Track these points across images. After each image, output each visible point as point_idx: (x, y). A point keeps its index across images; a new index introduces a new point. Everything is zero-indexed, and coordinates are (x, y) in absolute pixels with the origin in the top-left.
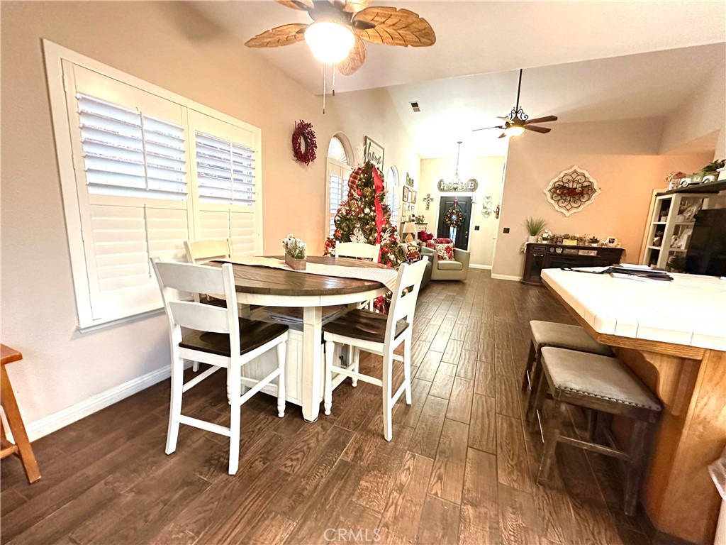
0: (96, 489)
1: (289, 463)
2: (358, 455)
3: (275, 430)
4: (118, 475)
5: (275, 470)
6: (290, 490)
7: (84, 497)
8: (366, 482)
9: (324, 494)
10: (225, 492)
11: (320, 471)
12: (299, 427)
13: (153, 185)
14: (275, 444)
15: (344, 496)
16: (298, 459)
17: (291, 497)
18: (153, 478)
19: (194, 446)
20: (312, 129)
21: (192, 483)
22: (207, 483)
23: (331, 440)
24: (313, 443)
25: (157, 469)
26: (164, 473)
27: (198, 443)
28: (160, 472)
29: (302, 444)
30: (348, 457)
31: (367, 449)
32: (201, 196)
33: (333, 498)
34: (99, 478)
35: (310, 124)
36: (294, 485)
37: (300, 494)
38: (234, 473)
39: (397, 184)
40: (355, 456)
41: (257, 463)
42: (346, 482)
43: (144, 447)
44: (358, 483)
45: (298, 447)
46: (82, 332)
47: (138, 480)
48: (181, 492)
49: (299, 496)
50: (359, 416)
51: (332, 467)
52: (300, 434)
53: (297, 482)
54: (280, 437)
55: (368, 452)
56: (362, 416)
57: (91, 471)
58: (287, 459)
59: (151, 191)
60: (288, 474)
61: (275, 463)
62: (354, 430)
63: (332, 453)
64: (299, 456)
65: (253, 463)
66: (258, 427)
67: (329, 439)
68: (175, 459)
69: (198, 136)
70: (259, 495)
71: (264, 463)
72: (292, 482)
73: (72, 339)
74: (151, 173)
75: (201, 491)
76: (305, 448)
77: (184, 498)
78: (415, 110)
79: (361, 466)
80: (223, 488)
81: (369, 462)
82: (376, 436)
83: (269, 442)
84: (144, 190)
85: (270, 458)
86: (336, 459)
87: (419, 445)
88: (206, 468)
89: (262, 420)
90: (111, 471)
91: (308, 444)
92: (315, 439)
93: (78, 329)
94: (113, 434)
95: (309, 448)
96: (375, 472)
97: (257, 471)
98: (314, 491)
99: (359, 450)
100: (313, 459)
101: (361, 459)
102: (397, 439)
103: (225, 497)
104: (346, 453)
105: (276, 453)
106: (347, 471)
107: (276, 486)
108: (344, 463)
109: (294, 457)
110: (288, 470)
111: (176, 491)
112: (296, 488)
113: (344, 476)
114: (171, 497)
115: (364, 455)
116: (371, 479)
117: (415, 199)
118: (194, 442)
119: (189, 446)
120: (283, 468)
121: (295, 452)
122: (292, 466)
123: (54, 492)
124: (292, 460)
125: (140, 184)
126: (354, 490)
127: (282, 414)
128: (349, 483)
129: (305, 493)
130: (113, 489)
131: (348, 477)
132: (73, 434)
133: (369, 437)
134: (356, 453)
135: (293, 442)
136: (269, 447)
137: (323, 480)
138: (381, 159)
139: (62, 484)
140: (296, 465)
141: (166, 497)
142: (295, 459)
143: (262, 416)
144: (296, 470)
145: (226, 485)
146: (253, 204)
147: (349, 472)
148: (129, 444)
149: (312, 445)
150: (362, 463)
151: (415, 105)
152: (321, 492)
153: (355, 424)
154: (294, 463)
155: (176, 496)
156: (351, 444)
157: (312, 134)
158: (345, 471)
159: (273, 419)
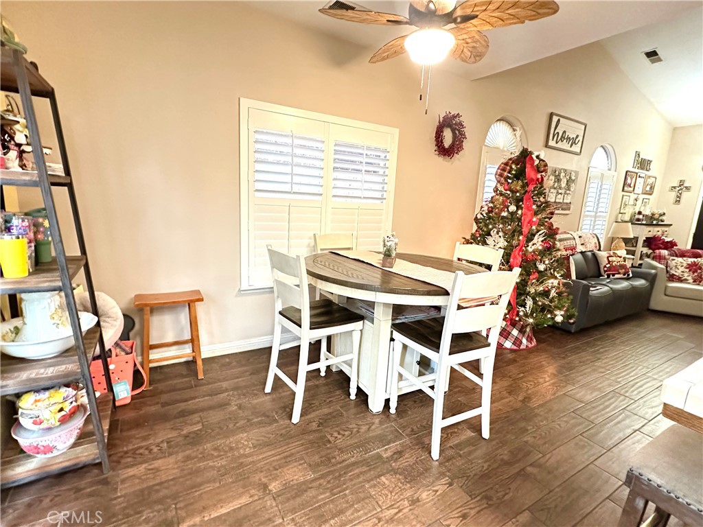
0: (222, 396)
1: (336, 434)
2: (395, 456)
3: (341, 407)
4: (235, 393)
5: (322, 434)
6: (323, 453)
7: (215, 397)
8: (387, 479)
9: (347, 468)
10: (283, 431)
11: (355, 452)
12: (361, 413)
13: (296, 188)
14: (334, 417)
15: (361, 479)
16: (344, 435)
17: (321, 457)
18: (250, 403)
19: (283, 394)
20: (461, 119)
21: (268, 417)
22: (276, 421)
23: (380, 434)
24: (364, 428)
25: (256, 399)
26: (257, 404)
27: (285, 393)
28: (256, 401)
29: (354, 426)
30: (385, 453)
31: (407, 455)
32: (334, 196)
33: (350, 476)
34: (226, 390)
35: (458, 114)
36: (329, 451)
37: (329, 460)
38: (295, 423)
39: (613, 168)
40: (392, 456)
41: (314, 424)
42: (370, 470)
43: (256, 383)
44: (379, 476)
45: (350, 426)
46: (242, 292)
47: (244, 401)
48: (260, 419)
49: (327, 460)
50: (421, 426)
51: (366, 454)
52: (358, 418)
53: (333, 450)
54: (342, 413)
55: (406, 458)
56: (424, 427)
57: (225, 385)
58: (336, 431)
59: (294, 193)
60: (329, 442)
61: (326, 429)
62: (407, 435)
63: (373, 443)
64: (346, 433)
65: (311, 422)
66: (330, 399)
67: (379, 432)
68: (268, 397)
69: (336, 145)
70: (302, 445)
71: (318, 426)
72: (328, 448)
73: (236, 296)
74: (296, 179)
75: (270, 424)
76: (355, 430)
77: (260, 423)
78: (653, 62)
79: (391, 466)
80: (284, 428)
81: (401, 466)
82: (425, 449)
83: (330, 414)
84: (290, 193)
85: (324, 424)
86: (374, 450)
87: (465, 478)
88: (281, 412)
89: (337, 395)
90: (233, 389)
91: (359, 429)
92: (368, 427)
93: (240, 290)
94: (245, 368)
95: (358, 432)
96: (401, 477)
97: (310, 429)
98: (340, 463)
99: (400, 453)
100: (356, 441)
101: (396, 460)
102: (445, 462)
103: (281, 435)
104: (386, 450)
105: (331, 423)
106: (376, 463)
107: (317, 445)
108: (379, 456)
109: (341, 432)
110: (331, 439)
111: (257, 417)
112: (329, 454)
113: (371, 465)
114: (253, 419)
115: (401, 459)
116: (393, 480)
117: (652, 188)
118: (284, 392)
119: (280, 393)
120: (329, 437)
121: (346, 429)
122: (336, 437)
123: (204, 388)
124: (339, 434)
125: (287, 188)
126: (372, 480)
127: (353, 397)
128: (372, 472)
129: (333, 460)
130: (229, 400)
131: (374, 468)
132: (227, 360)
133: (417, 447)
134: (395, 453)
135: (348, 422)
136: (329, 417)
137: (353, 459)
138: (580, 138)
139: (210, 386)
140: (340, 439)
141: (251, 418)
142: (341, 434)
143: (338, 392)
144: (338, 442)
145: (286, 428)
146: (384, 201)
147: (378, 464)
148: (250, 377)
149: (362, 431)
150: (394, 464)
151: (652, 55)
152: (345, 466)
153: (412, 430)
154: (339, 437)
155: (256, 420)
156: (397, 445)
157: (461, 124)
158: (374, 462)
159: (346, 398)
